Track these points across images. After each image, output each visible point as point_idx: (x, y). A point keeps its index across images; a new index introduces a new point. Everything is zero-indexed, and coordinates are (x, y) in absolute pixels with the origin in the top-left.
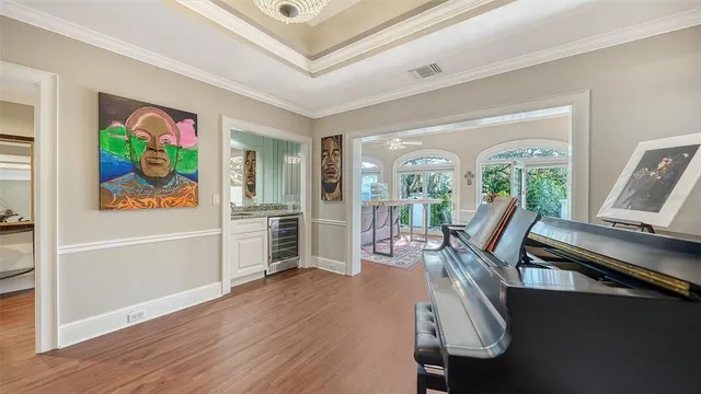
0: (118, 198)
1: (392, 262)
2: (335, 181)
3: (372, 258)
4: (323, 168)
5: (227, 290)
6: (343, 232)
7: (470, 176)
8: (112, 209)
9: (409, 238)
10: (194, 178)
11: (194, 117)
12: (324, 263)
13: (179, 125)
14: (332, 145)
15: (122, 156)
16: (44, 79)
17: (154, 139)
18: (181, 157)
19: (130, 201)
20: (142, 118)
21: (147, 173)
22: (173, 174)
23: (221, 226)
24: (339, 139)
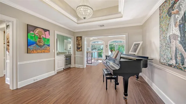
0: (32, 50)
1: (92, 65)
2: (80, 47)
3: (87, 64)
4: (77, 44)
5: (56, 73)
6: (82, 58)
7: (107, 46)
8: (30, 53)
9: (94, 60)
10: (49, 45)
11: (49, 31)
12: (77, 66)
13: (46, 33)
14: (79, 39)
15: (33, 40)
16: (15, 20)
17: (40, 36)
18: (46, 40)
19: (35, 51)
20: (37, 31)
21: (38, 44)
22: (44, 44)
23: (54, 57)
24: (81, 37)
